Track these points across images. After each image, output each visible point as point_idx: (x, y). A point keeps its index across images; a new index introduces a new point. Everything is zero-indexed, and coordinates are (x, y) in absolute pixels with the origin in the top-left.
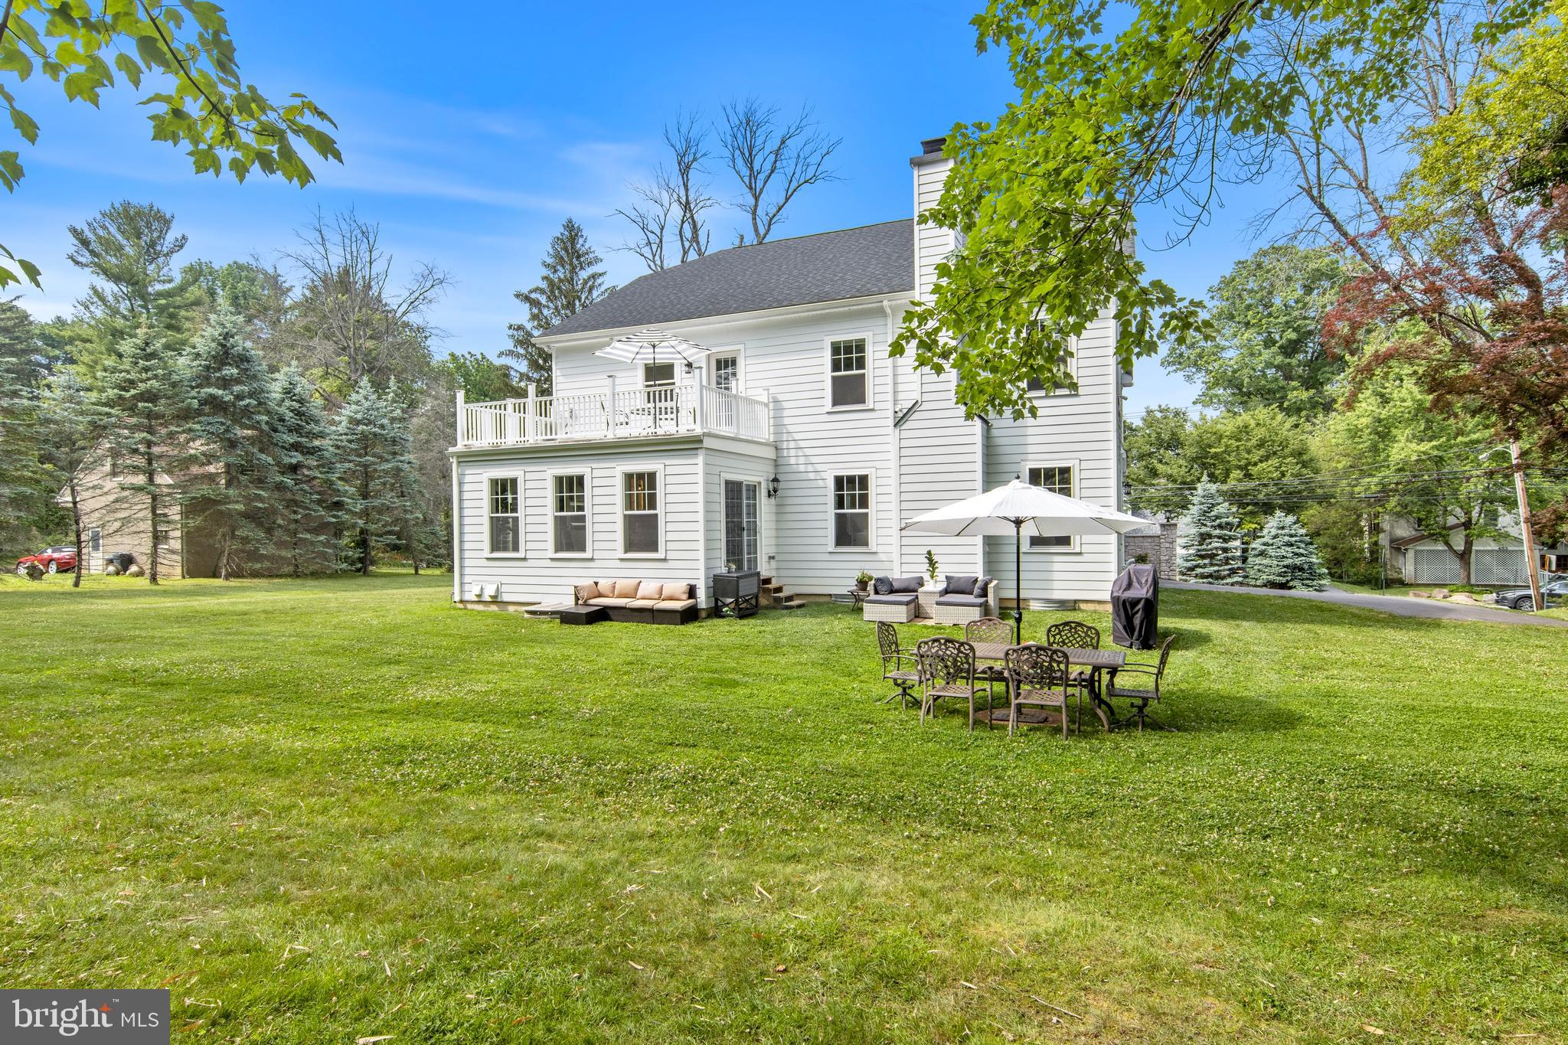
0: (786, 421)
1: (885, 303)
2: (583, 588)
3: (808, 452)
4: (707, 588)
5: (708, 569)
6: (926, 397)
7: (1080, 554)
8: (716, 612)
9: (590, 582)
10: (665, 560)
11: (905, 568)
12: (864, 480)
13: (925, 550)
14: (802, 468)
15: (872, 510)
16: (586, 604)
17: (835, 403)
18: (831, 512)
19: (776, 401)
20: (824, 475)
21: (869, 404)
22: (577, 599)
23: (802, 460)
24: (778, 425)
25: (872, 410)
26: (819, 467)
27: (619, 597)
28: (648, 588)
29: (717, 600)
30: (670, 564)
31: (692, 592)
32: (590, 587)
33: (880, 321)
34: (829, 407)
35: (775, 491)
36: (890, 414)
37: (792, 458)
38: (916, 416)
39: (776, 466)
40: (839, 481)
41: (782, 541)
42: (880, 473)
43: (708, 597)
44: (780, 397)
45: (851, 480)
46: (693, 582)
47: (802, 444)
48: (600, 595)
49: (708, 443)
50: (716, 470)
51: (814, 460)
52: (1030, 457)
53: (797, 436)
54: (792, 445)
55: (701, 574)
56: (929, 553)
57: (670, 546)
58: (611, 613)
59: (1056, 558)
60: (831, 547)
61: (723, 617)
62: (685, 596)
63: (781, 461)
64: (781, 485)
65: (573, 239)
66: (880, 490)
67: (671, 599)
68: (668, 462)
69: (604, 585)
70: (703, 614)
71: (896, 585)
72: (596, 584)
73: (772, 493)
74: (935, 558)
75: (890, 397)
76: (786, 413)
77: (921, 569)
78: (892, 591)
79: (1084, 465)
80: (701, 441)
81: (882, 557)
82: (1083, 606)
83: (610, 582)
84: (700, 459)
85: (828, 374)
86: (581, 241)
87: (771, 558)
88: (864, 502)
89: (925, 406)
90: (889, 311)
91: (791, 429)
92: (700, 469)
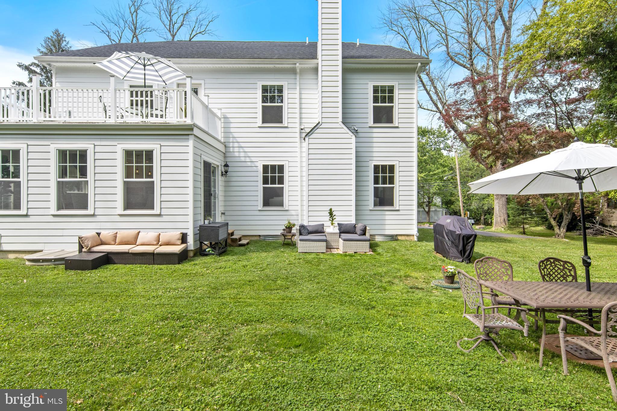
0: (232, 130)
1: (298, 65)
2: (87, 238)
3: (246, 150)
4: (195, 235)
5: (195, 221)
6: (324, 120)
7: (398, 210)
8: (200, 252)
9: (93, 233)
10: (160, 215)
11: (311, 219)
12: (281, 168)
13: (328, 208)
14: (243, 159)
15: (286, 186)
16: (90, 252)
17: (264, 122)
18: (261, 186)
19: (225, 118)
20: (257, 164)
21: (285, 124)
22: (81, 247)
23: (242, 154)
24: (227, 132)
25: (287, 127)
26: (253, 159)
27: (121, 243)
28: (147, 236)
29: (201, 243)
30: (164, 218)
31: (184, 238)
32: (93, 237)
33: (293, 76)
34: (260, 123)
35: (226, 172)
36: (298, 130)
37: (236, 151)
38: (318, 131)
39: (225, 157)
40: (265, 168)
41: (228, 203)
42: (291, 164)
43: (195, 241)
44: (229, 115)
45: (273, 167)
46: (184, 231)
47: (243, 145)
48: (102, 243)
49: (196, 132)
50: (199, 152)
51: (250, 154)
52: (375, 158)
53: (239, 140)
54: (236, 145)
55: (190, 225)
56: (331, 210)
57: (164, 205)
58: (113, 257)
59: (387, 213)
60: (260, 207)
61: (207, 255)
62: (179, 242)
63: (228, 155)
64: (230, 169)
65: (59, 41)
66: (291, 174)
67: (168, 244)
68: (163, 143)
69: (106, 234)
70: (191, 254)
71: (310, 229)
72: (99, 234)
73: (225, 173)
74: (334, 213)
75: (297, 120)
76: (232, 125)
77: (325, 220)
78: (310, 233)
79: (401, 164)
80: (192, 130)
81: (293, 213)
82: (399, 238)
83: (112, 233)
84: (191, 142)
85: (259, 104)
86: (64, 43)
87: (222, 213)
88: (281, 181)
89: (324, 126)
90: (298, 71)
91: (236, 135)
92: (190, 149)
